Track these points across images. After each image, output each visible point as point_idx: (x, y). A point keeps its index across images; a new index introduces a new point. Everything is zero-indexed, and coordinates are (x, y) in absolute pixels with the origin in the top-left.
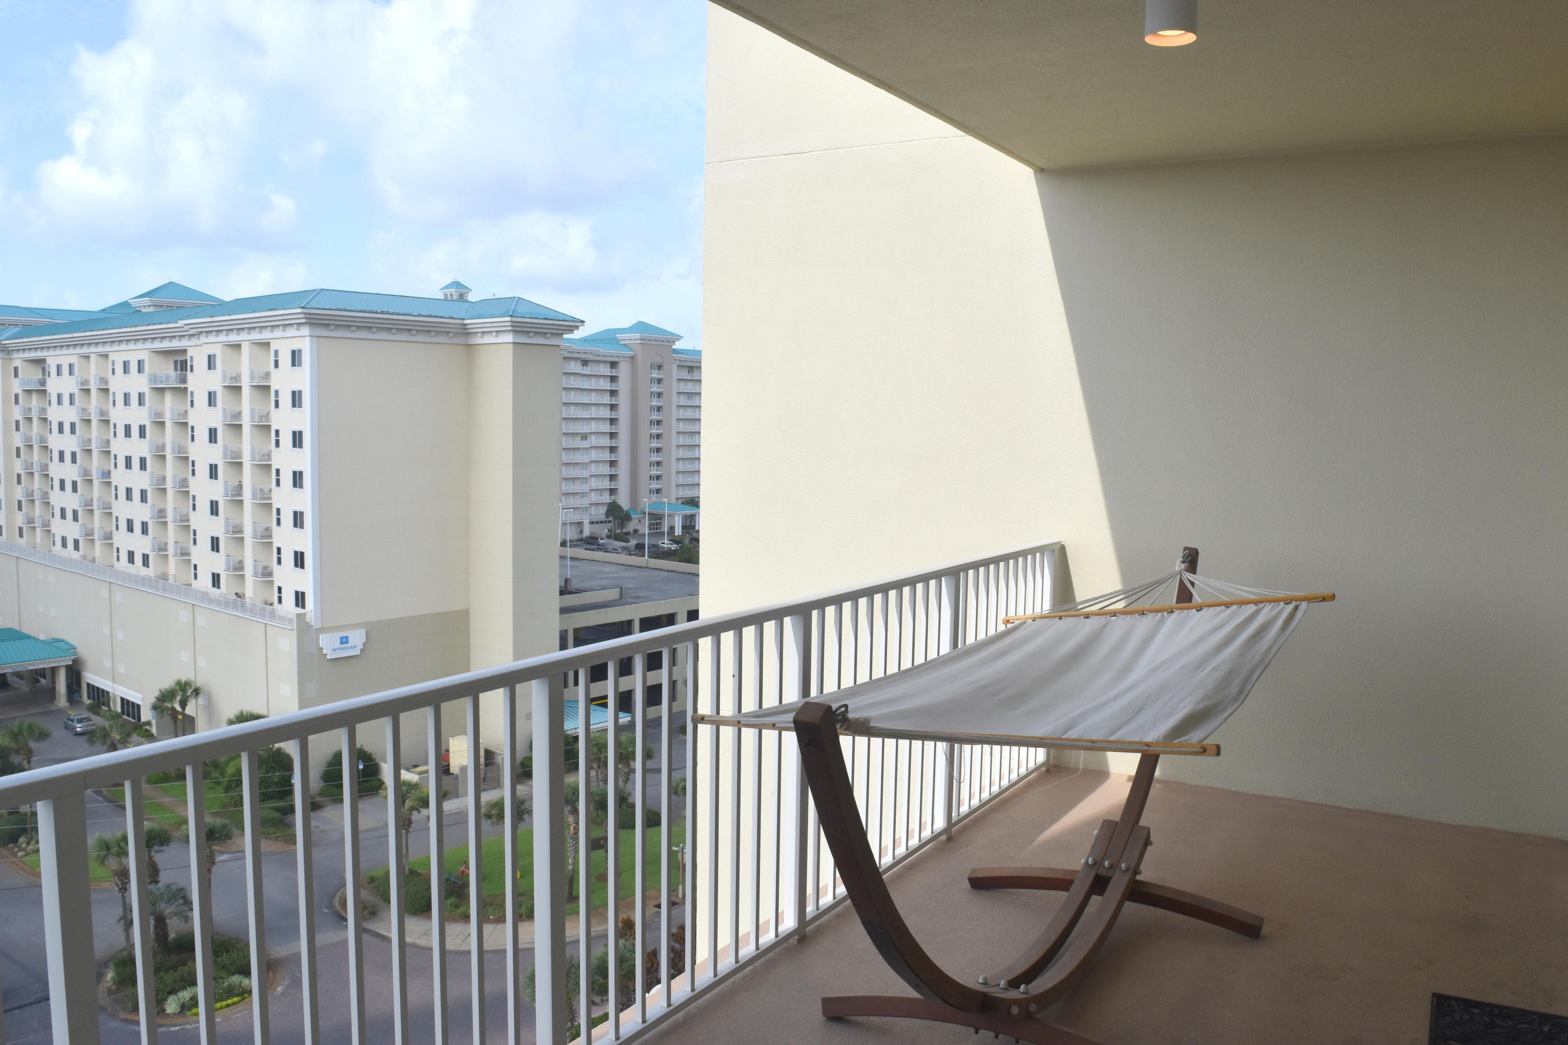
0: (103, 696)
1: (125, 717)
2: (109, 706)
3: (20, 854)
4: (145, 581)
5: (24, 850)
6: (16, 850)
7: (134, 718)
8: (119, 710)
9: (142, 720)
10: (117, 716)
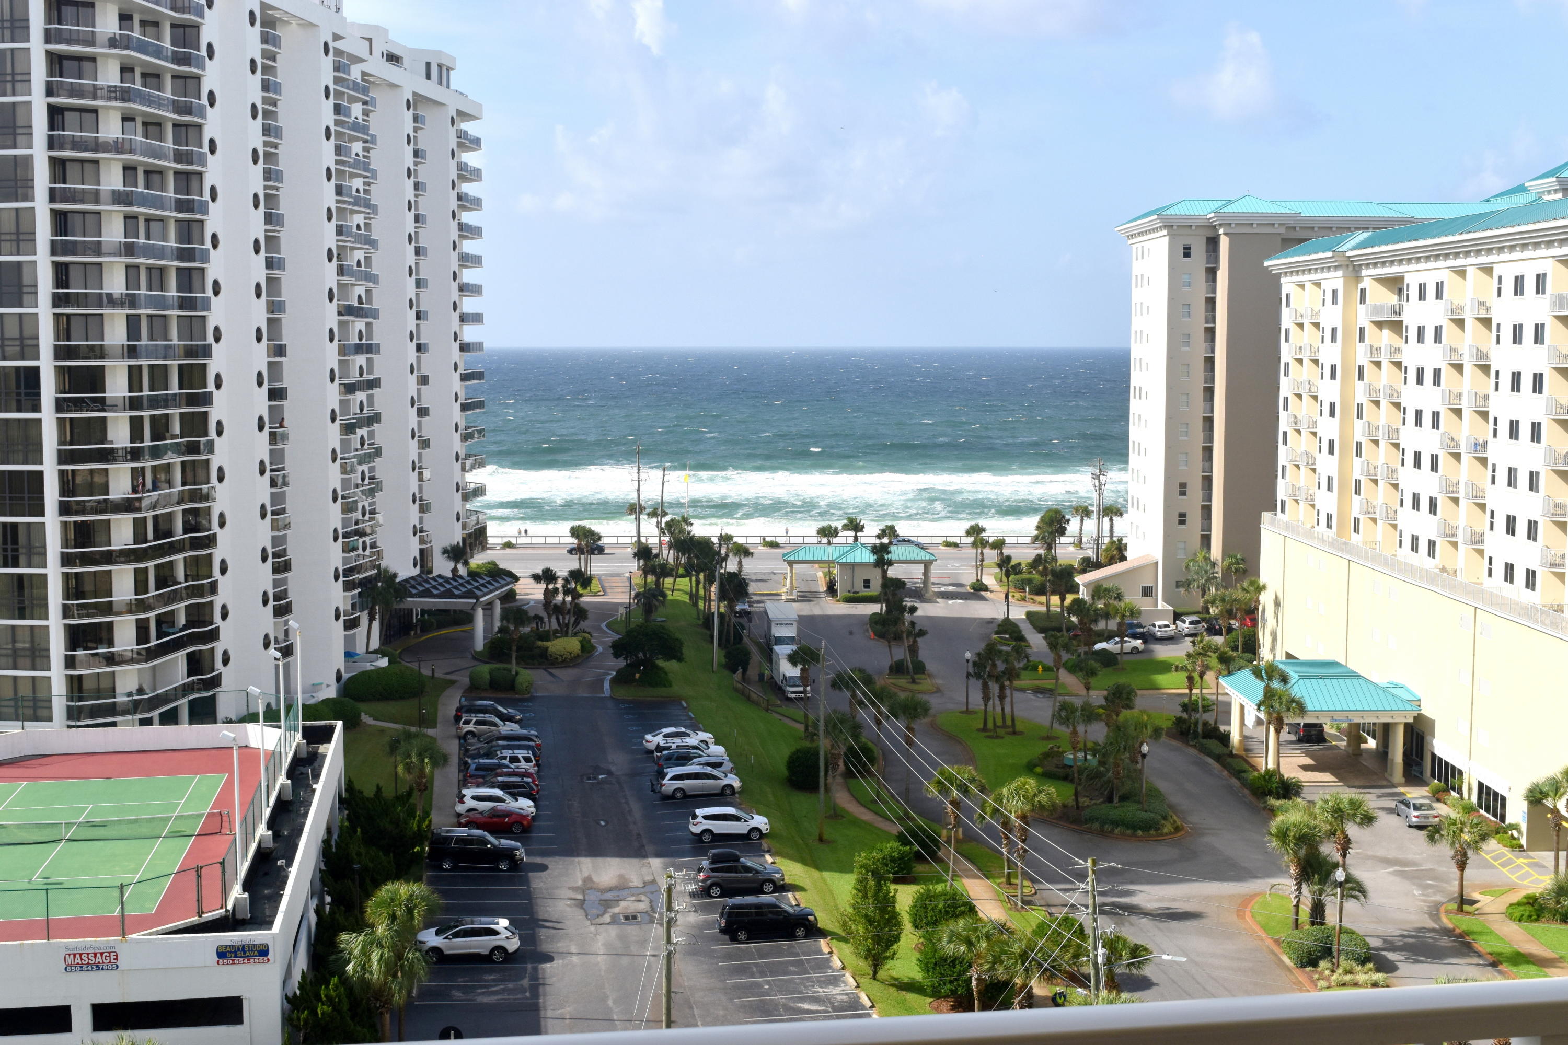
0: (1453, 776)
1: (1482, 812)
2: (1460, 792)
3: (1322, 983)
4: (1530, 611)
5: (1327, 979)
6: (1316, 976)
7: (1495, 815)
8: (1474, 799)
9: (1507, 822)
10: (1469, 809)
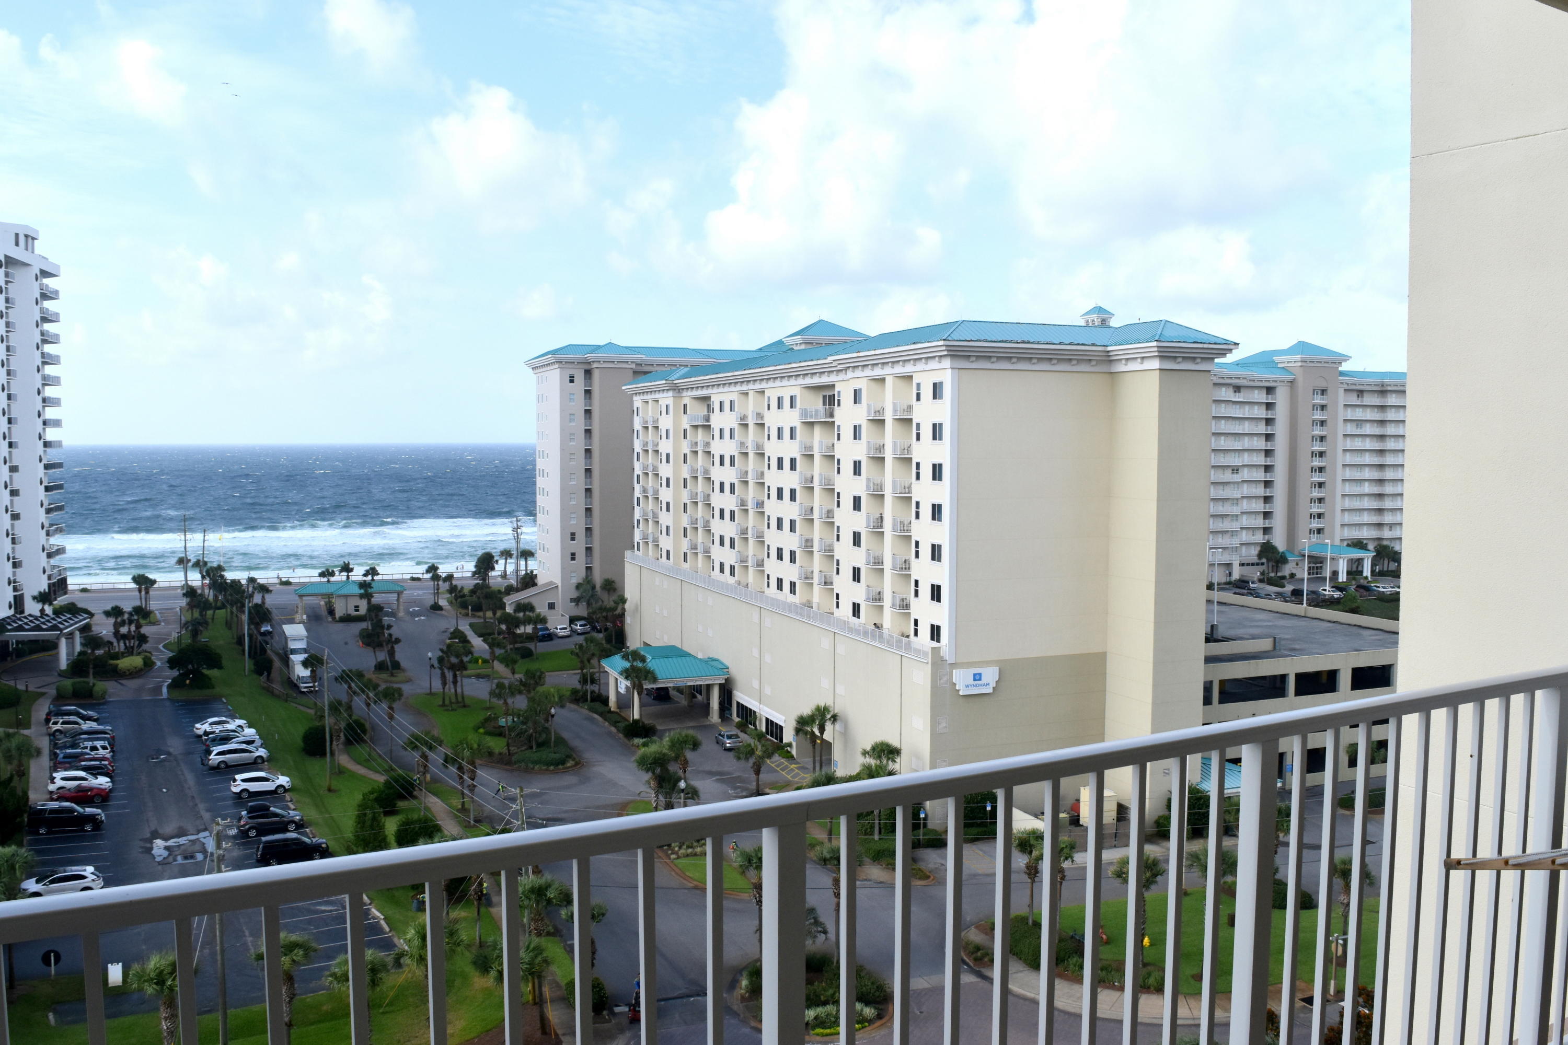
0: (750, 716)
1: (769, 737)
2: (755, 725)
3: (673, 856)
4: (791, 607)
5: (677, 853)
6: (670, 852)
7: (776, 739)
8: (764, 730)
9: (784, 741)
10: (760, 736)
